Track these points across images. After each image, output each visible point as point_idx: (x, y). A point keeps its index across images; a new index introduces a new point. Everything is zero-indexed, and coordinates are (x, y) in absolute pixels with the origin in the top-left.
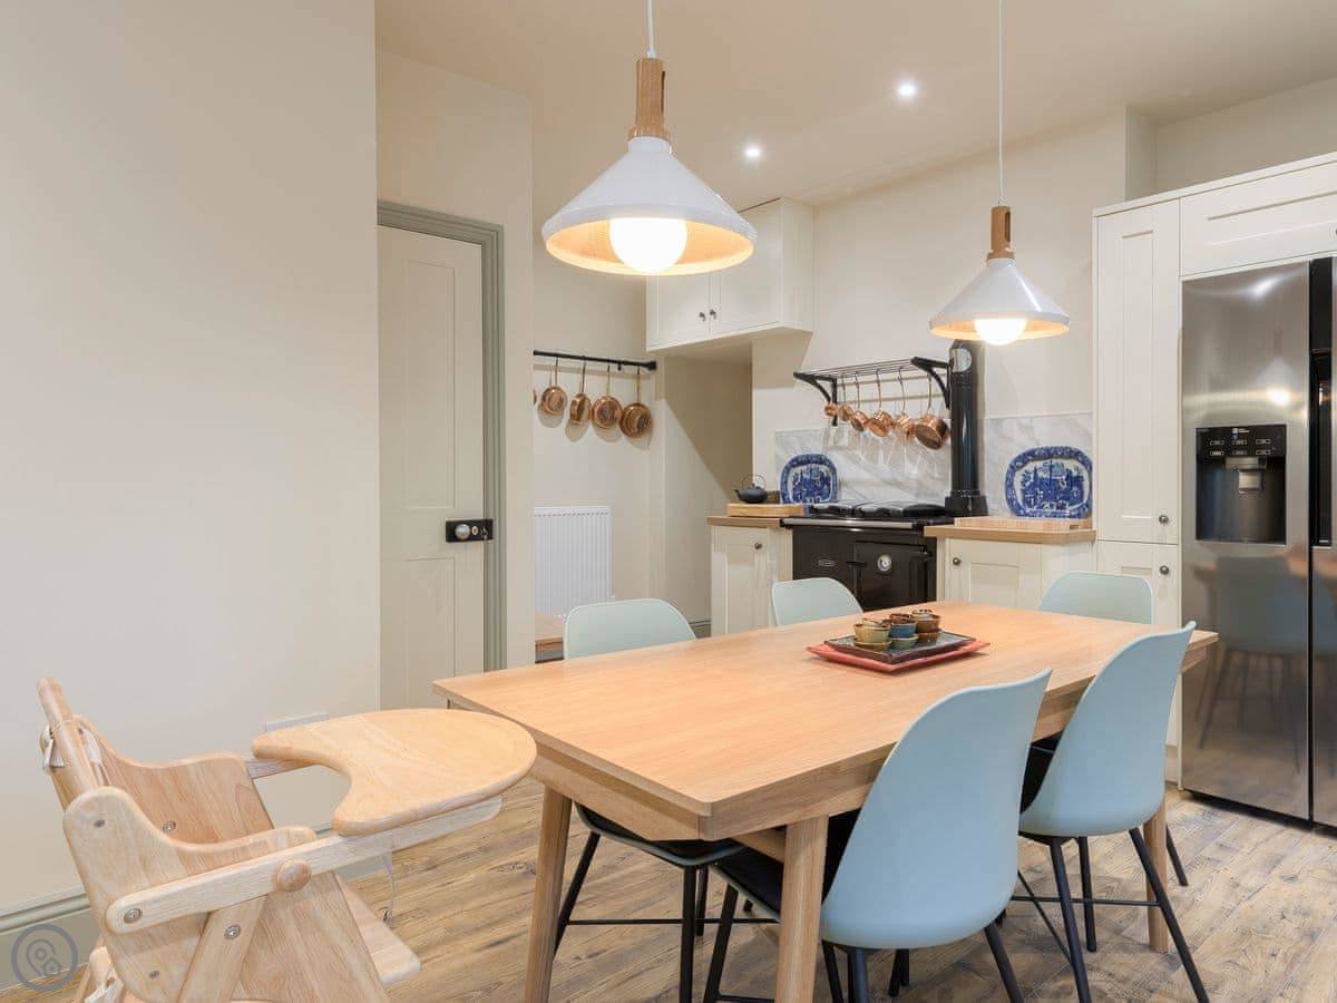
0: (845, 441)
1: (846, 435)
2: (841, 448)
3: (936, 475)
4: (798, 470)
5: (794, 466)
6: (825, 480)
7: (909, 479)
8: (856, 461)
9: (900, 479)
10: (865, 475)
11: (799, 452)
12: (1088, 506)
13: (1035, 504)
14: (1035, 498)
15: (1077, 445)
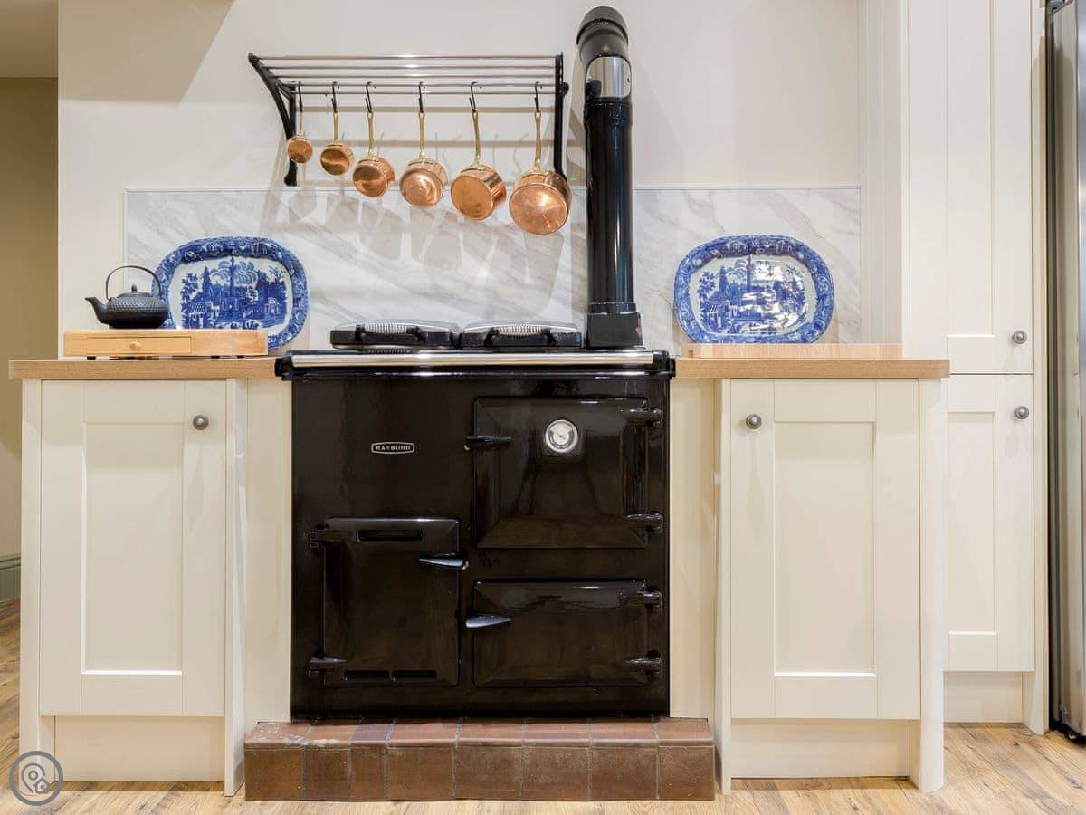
0: (319, 214)
1: (321, 202)
2: (308, 228)
3: (528, 280)
4: (197, 268)
5: (186, 260)
6: (271, 289)
7: (468, 286)
8: (346, 254)
9: (449, 285)
10: (367, 279)
11: (197, 232)
12: (817, 326)
13: (724, 326)
14: (723, 316)
15: (794, 234)
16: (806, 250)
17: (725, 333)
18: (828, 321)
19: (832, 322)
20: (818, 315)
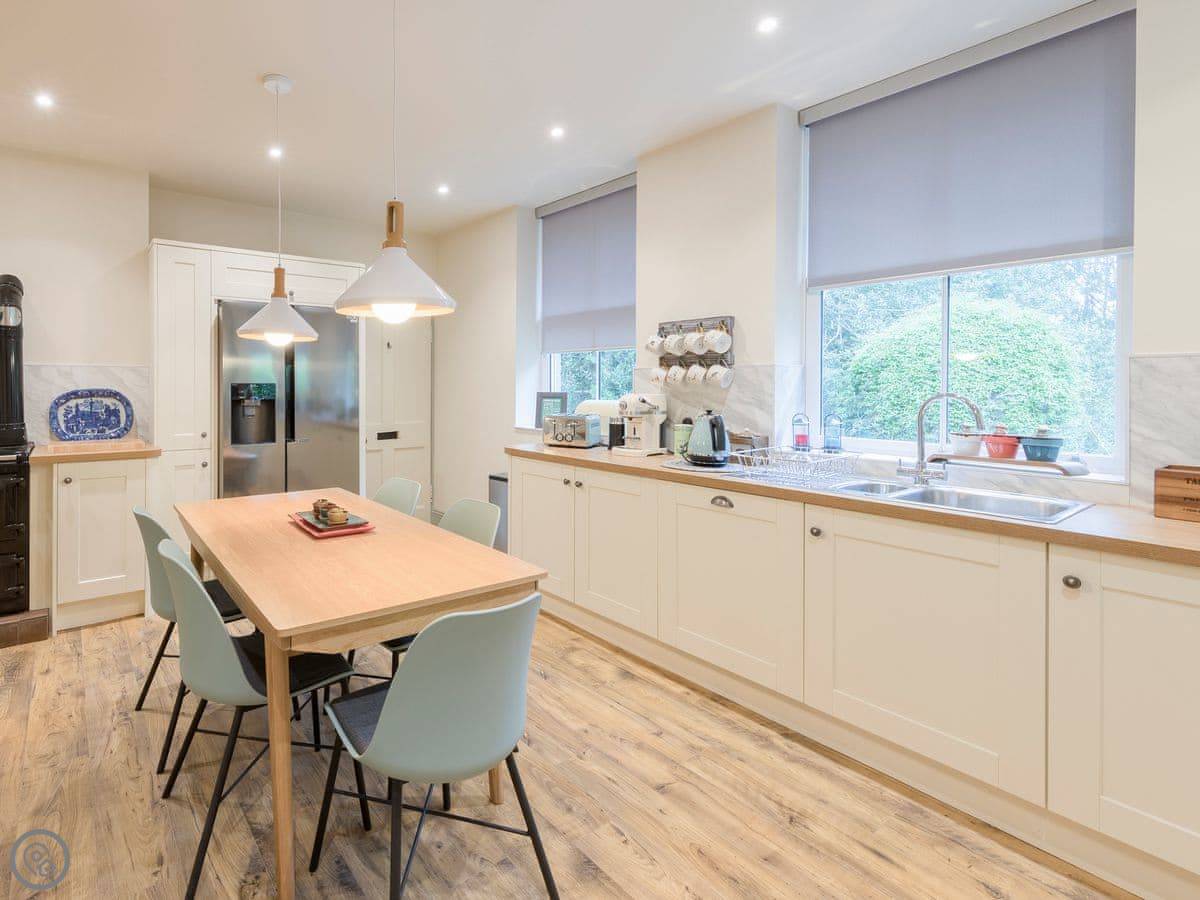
12: (126, 429)
13: (78, 430)
14: (77, 426)
15: (115, 388)
16: (120, 395)
17: (78, 434)
18: (130, 426)
19: (133, 426)
20: (126, 424)
